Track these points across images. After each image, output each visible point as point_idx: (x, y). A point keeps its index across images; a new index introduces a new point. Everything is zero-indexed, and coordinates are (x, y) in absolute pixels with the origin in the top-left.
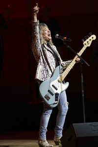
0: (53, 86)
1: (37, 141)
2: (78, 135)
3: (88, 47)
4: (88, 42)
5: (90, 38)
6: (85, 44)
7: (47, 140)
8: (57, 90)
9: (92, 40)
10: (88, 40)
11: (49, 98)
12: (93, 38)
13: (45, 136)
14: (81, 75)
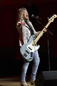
0: (29, 47)
1: (20, 82)
2: (45, 79)
3: (51, 23)
4: (51, 19)
5: (53, 17)
6: (50, 21)
7: (26, 81)
8: (31, 50)
9: (54, 18)
10: (52, 18)
11: (27, 55)
12: (55, 16)
13: (25, 79)
14: (47, 41)
